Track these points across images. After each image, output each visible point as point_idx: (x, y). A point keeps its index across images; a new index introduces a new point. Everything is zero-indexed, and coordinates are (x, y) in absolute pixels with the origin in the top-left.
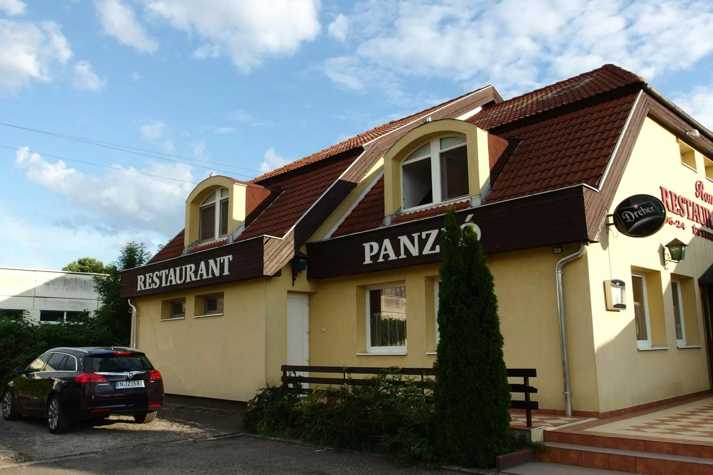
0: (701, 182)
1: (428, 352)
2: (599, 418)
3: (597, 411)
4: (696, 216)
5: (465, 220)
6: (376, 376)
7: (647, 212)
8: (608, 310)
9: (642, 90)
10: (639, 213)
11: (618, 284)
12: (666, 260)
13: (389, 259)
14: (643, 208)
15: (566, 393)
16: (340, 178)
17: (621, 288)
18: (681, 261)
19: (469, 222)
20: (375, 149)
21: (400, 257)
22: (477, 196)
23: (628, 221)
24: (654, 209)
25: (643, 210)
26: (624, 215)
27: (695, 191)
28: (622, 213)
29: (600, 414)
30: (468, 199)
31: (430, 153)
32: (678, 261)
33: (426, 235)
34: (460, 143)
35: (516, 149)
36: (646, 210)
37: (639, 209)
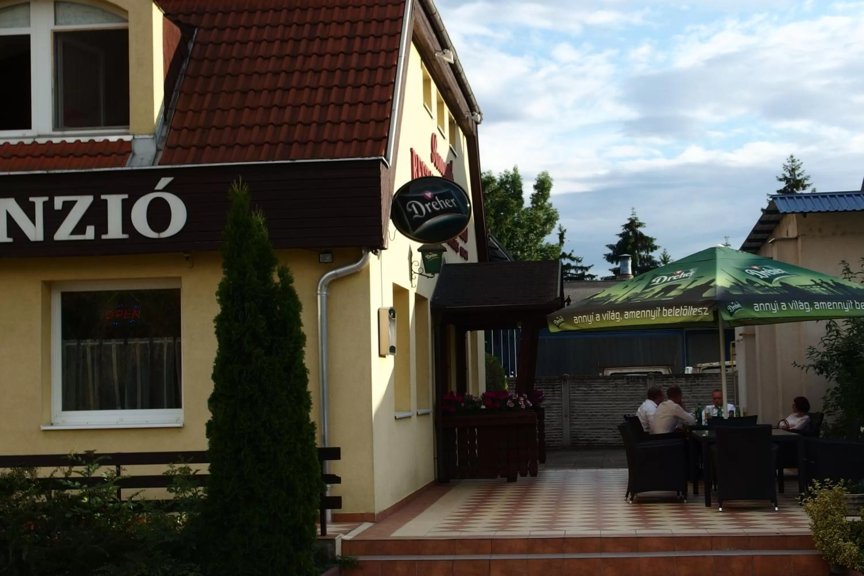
0: (435, 136)
1: (43, 426)
2: (374, 522)
3: (372, 512)
5: (155, 187)
6: (8, 471)
7: (446, 207)
8: (380, 356)
10: (434, 206)
11: (392, 314)
12: (415, 273)
14: (440, 200)
18: (436, 275)
19: (162, 190)
22: (148, 136)
23: (415, 216)
25: (439, 202)
26: (410, 206)
27: (431, 151)
28: (407, 203)
29: (376, 515)
30: (127, 138)
31: (29, 25)
32: (432, 275)
33: (64, 203)
34: (112, 21)
35: (191, 46)
36: (443, 202)
37: (433, 199)
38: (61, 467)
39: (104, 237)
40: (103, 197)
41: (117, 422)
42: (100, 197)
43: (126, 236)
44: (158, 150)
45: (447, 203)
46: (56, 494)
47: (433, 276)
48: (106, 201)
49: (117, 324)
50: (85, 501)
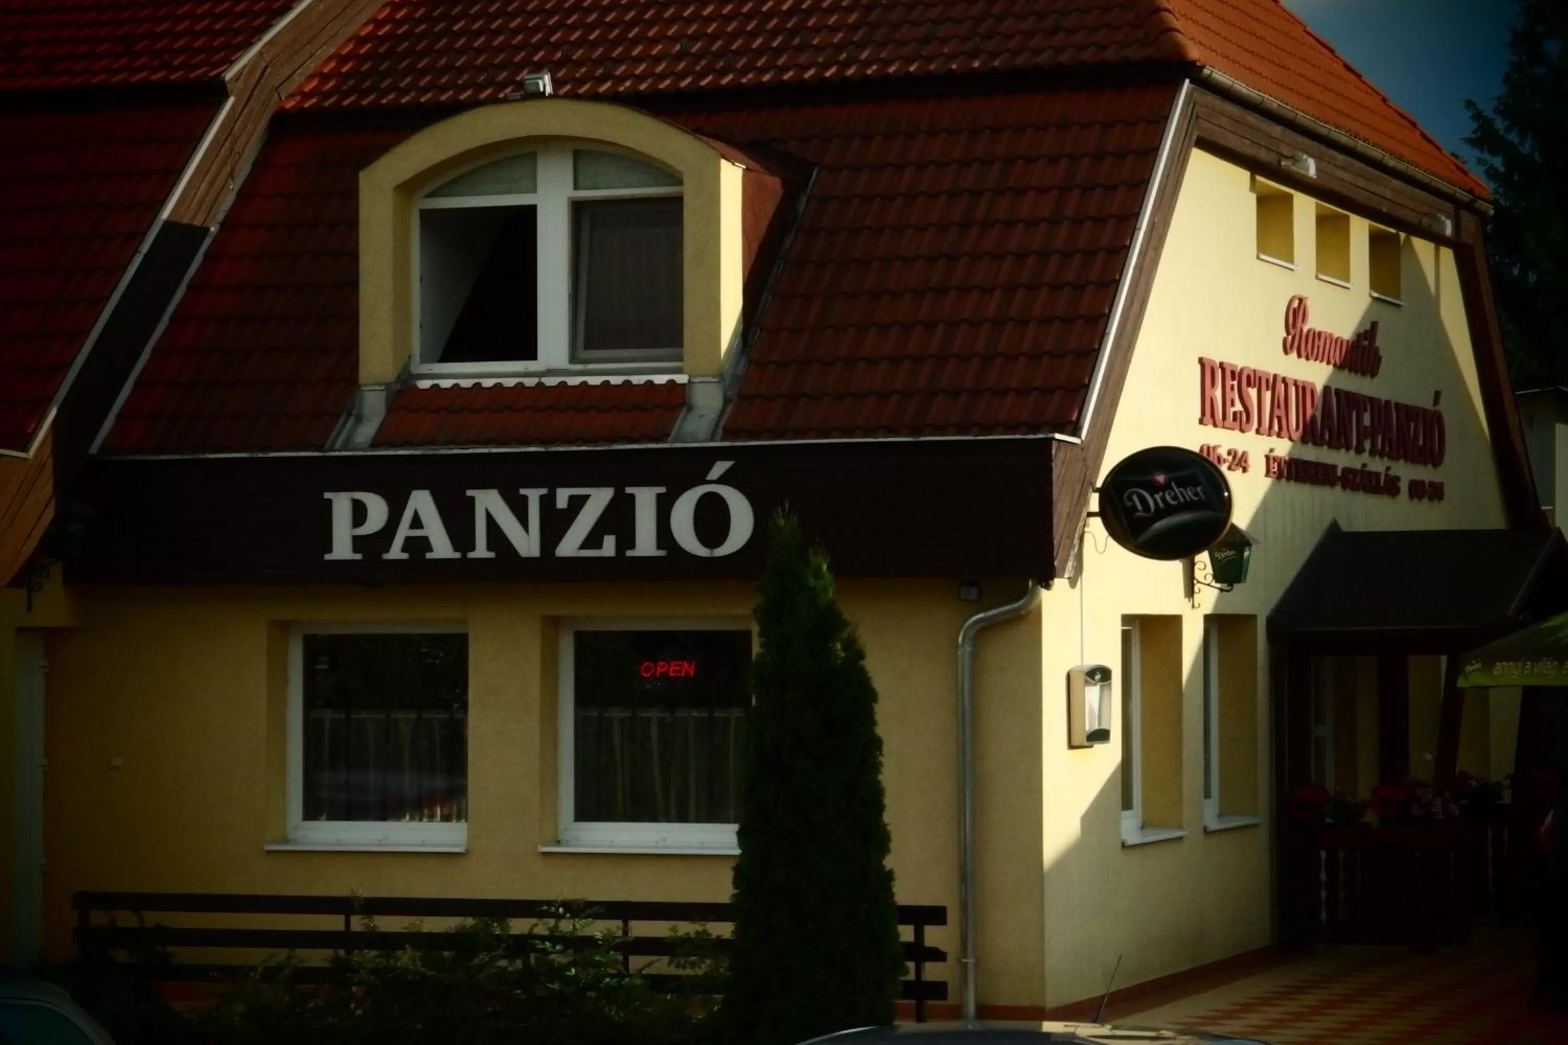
0: (1301, 300)
1: (544, 845)
4: (1279, 418)
5: (706, 476)
6: (470, 921)
7: (1188, 499)
8: (1071, 746)
9: (1187, 81)
10: (1168, 497)
11: (1098, 677)
12: (1199, 582)
13: (429, 556)
14: (1178, 487)
15: (964, 960)
16: (165, 214)
17: (1102, 688)
18: (1237, 587)
19: (717, 482)
20: (255, 87)
21: (471, 555)
22: (711, 379)
23: (1138, 514)
24: (1204, 494)
25: (1177, 491)
26: (1130, 498)
27: (1284, 335)
29: (1047, 1011)
30: (681, 379)
31: (534, 190)
32: (1228, 586)
33: (571, 498)
34: (657, 183)
35: (802, 205)
36: (1184, 492)
37: (1166, 487)
38: (545, 920)
39: (629, 553)
40: (629, 490)
41: (657, 843)
42: (624, 490)
43: (662, 553)
44: (727, 401)
45: (1190, 493)
46: (536, 959)
47: (1229, 588)
48: (632, 497)
49: (659, 684)
50: (571, 974)
